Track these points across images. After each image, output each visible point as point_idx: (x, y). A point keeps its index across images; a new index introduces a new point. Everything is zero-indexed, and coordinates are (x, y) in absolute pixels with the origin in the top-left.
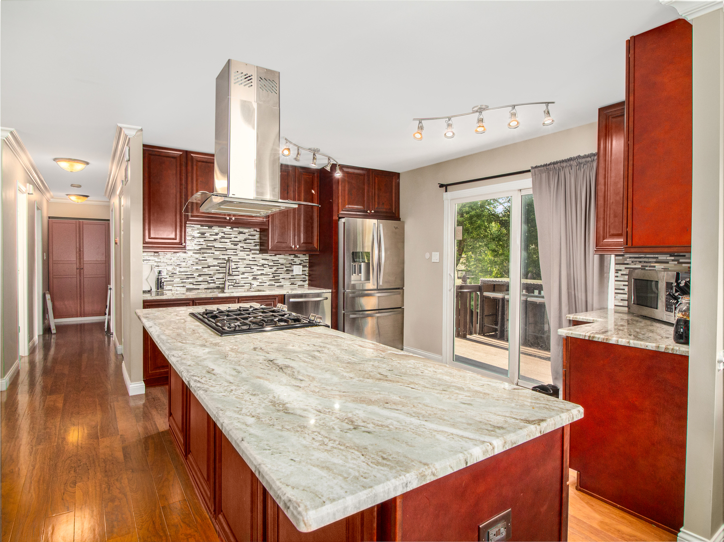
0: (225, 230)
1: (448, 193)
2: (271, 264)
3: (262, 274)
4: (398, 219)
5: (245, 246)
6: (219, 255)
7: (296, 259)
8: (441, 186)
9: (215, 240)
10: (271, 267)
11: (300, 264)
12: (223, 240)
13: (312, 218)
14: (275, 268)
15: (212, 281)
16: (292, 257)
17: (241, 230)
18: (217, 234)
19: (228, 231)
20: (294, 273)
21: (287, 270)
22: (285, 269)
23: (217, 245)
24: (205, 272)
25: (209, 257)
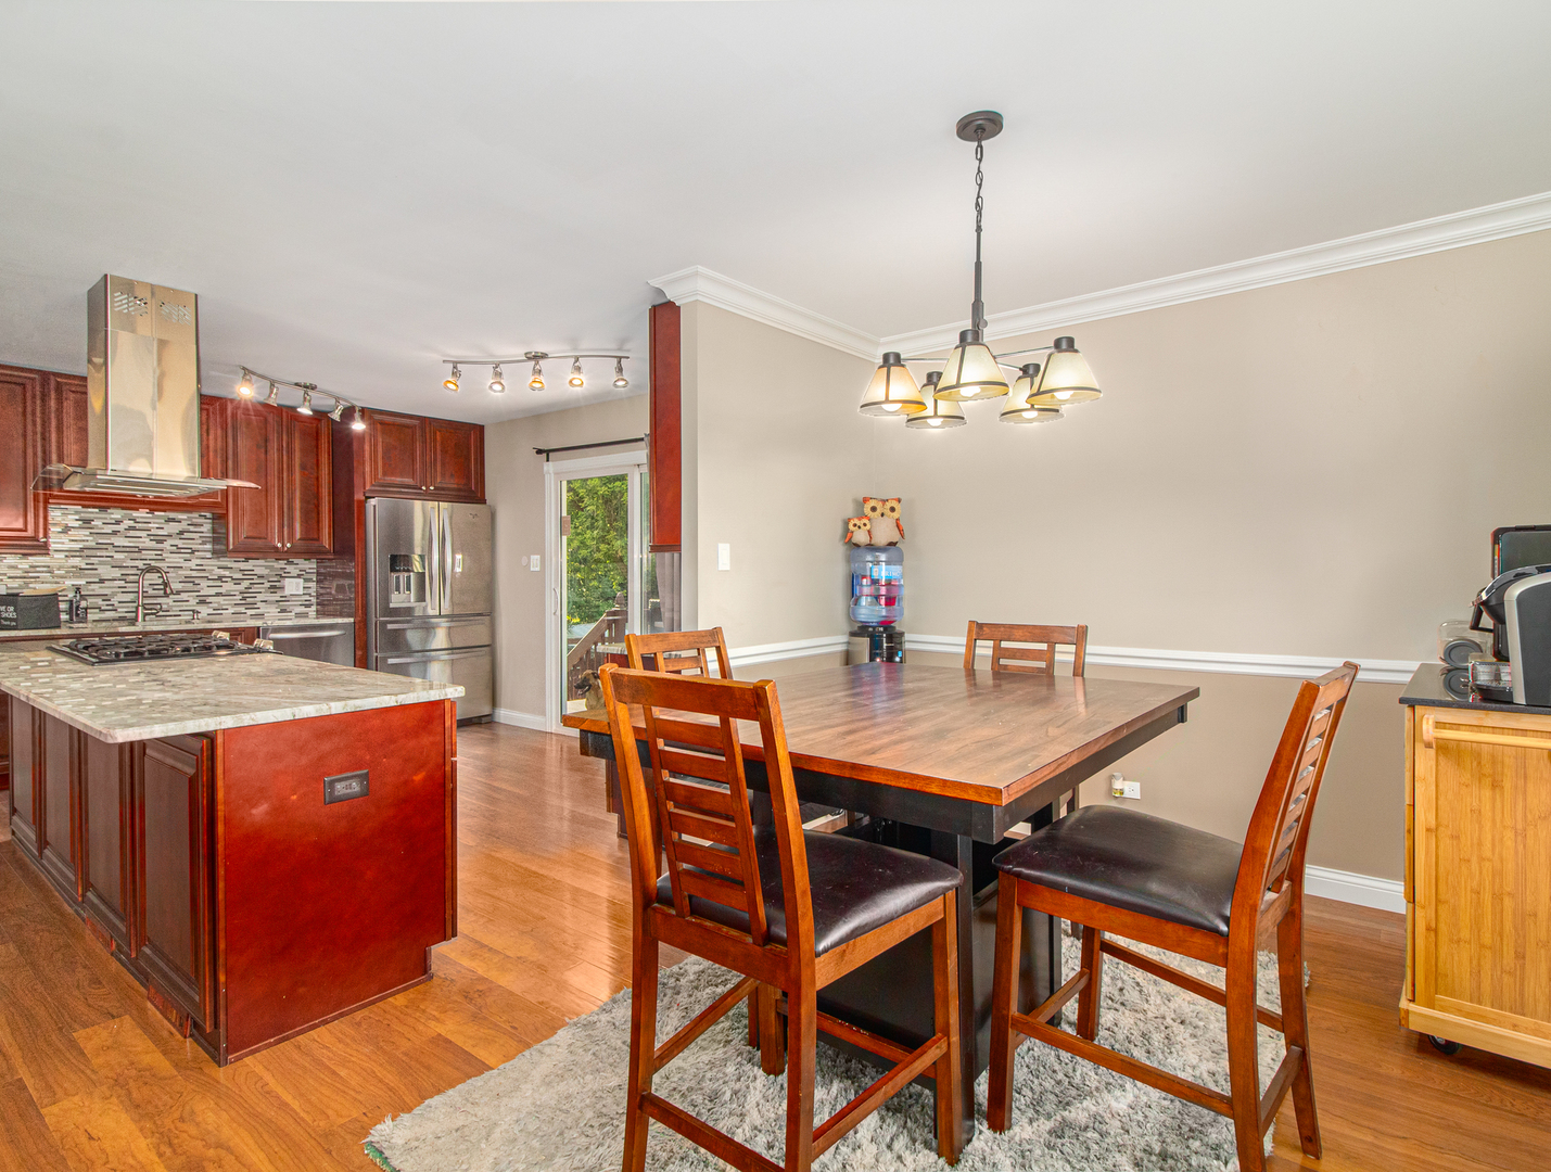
0: (135, 514)
1: (550, 463)
2: (239, 576)
3: (218, 594)
4: (482, 501)
5: (180, 543)
6: (123, 560)
7: (289, 568)
8: (539, 452)
9: (115, 533)
10: (237, 582)
11: (299, 576)
12: (132, 533)
13: (318, 496)
14: (246, 584)
15: (110, 608)
16: (282, 564)
17: (172, 515)
18: (118, 522)
19: (142, 517)
20: (287, 592)
21: (272, 587)
22: (268, 585)
23: (119, 541)
24: (93, 590)
25: (101, 563)
